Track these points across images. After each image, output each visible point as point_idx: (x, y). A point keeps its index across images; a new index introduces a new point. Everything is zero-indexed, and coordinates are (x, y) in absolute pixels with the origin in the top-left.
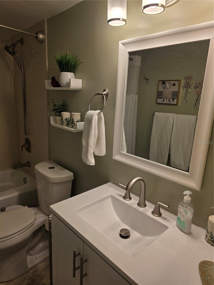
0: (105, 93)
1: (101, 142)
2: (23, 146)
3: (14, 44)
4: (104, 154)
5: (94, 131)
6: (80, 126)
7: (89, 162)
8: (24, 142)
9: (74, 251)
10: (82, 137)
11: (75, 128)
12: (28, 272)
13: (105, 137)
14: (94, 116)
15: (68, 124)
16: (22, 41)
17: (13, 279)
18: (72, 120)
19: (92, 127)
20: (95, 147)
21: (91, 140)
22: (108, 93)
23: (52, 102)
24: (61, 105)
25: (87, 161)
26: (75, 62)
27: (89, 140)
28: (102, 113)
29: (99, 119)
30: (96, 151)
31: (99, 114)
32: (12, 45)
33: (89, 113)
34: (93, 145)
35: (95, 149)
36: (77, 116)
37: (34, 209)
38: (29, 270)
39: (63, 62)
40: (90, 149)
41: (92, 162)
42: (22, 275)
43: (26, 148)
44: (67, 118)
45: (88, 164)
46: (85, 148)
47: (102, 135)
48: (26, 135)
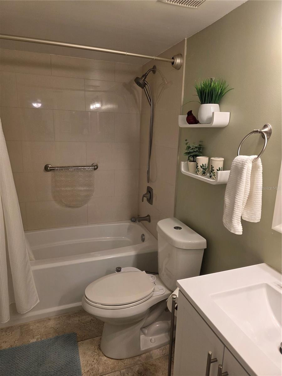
0: (266, 130)
1: (254, 201)
2: (144, 196)
3: (145, 75)
4: (258, 220)
5: (244, 185)
6: (223, 176)
7: (235, 229)
8: (145, 191)
9: (208, 354)
10: (225, 192)
11: (215, 179)
12: (140, 355)
13: (261, 195)
14: (246, 164)
15: (204, 173)
16: (154, 70)
17: (124, 359)
18: (210, 168)
19: (243, 179)
20: (243, 207)
21: (239, 197)
22: (271, 130)
23: (186, 143)
24: (196, 147)
25: (231, 228)
26: (222, 89)
27: (236, 197)
28: (260, 159)
29: (255, 168)
30: (245, 214)
31: (255, 161)
32: (143, 76)
33: (239, 160)
34: (241, 205)
35: (244, 211)
36: (218, 162)
37: (152, 277)
38: (142, 354)
39: (205, 91)
40: (236, 210)
41: (238, 229)
42: (133, 357)
43: (147, 199)
44: (204, 165)
45: (232, 232)
46: (228, 208)
47: (257, 191)
48: (148, 182)
